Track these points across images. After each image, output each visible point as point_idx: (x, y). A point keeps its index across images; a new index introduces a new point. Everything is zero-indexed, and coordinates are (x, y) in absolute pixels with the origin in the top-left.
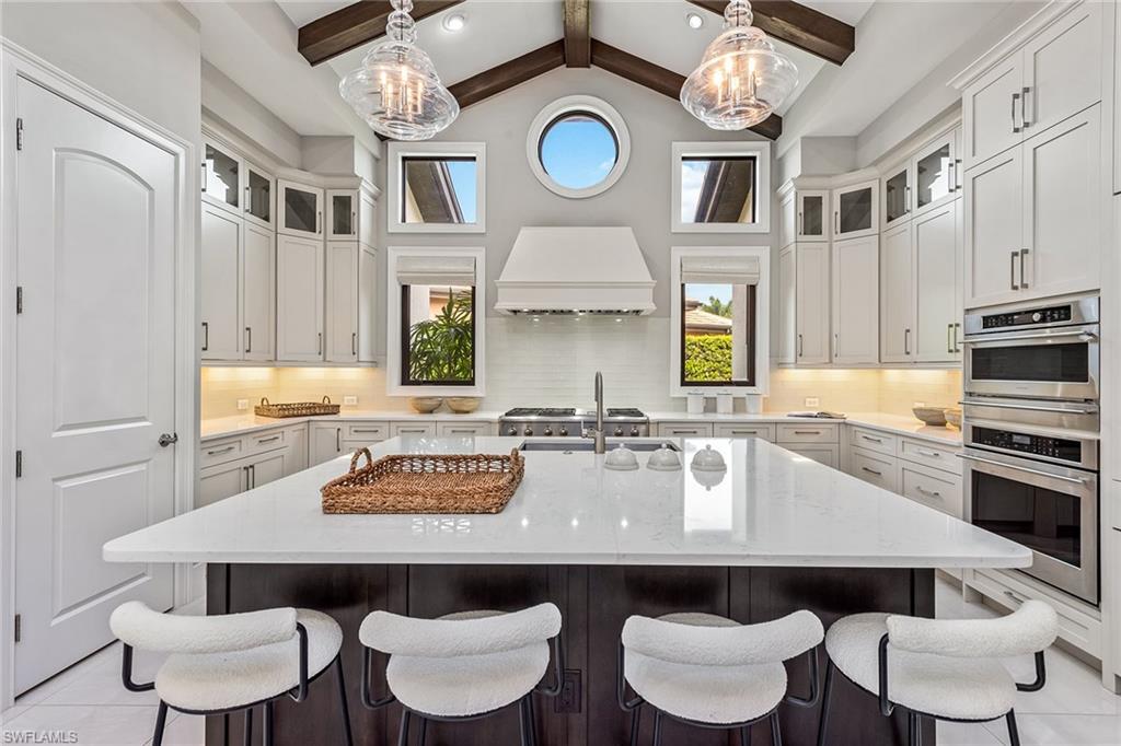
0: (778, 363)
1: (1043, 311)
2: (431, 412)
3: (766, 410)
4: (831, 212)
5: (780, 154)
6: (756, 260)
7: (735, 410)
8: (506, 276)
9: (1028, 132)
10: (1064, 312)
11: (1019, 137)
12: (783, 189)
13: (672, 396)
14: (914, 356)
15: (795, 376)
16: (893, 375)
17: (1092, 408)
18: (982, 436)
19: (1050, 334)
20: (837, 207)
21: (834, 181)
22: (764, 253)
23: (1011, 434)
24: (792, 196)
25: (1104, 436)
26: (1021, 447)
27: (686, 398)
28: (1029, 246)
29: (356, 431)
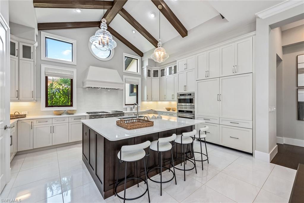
0: (142, 100)
1: (188, 94)
2: (61, 115)
3: (141, 110)
4: (152, 73)
5: (143, 60)
6: (138, 80)
7: (131, 110)
8: (88, 78)
9: (186, 70)
10: (190, 94)
11: (185, 70)
12: (143, 67)
13: (123, 107)
14: (166, 100)
15: (145, 103)
16: (159, 103)
17: (194, 106)
18: (180, 111)
19: (188, 97)
20: (153, 73)
21: (152, 68)
22: (140, 79)
23: (184, 111)
24: (146, 69)
25: (195, 110)
26: (185, 112)
27: (127, 108)
28: (186, 85)
29: (39, 122)
